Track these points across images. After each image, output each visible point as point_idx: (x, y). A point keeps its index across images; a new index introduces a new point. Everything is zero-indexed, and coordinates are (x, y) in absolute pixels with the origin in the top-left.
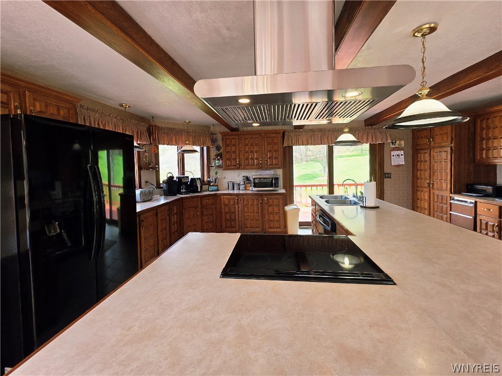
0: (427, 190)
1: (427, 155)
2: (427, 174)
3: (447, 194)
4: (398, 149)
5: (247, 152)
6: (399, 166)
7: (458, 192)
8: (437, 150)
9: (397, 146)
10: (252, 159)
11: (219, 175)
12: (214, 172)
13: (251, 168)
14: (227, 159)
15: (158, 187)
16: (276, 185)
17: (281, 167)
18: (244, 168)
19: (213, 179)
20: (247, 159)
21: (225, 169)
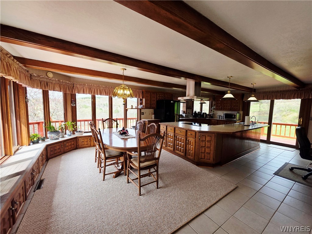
10: (227, 106)
11: (215, 112)
12: (213, 111)
13: (226, 110)
14: (216, 106)
15: (192, 114)
16: (235, 118)
17: (239, 110)
18: (223, 110)
19: (212, 113)
20: (225, 106)
21: (216, 110)
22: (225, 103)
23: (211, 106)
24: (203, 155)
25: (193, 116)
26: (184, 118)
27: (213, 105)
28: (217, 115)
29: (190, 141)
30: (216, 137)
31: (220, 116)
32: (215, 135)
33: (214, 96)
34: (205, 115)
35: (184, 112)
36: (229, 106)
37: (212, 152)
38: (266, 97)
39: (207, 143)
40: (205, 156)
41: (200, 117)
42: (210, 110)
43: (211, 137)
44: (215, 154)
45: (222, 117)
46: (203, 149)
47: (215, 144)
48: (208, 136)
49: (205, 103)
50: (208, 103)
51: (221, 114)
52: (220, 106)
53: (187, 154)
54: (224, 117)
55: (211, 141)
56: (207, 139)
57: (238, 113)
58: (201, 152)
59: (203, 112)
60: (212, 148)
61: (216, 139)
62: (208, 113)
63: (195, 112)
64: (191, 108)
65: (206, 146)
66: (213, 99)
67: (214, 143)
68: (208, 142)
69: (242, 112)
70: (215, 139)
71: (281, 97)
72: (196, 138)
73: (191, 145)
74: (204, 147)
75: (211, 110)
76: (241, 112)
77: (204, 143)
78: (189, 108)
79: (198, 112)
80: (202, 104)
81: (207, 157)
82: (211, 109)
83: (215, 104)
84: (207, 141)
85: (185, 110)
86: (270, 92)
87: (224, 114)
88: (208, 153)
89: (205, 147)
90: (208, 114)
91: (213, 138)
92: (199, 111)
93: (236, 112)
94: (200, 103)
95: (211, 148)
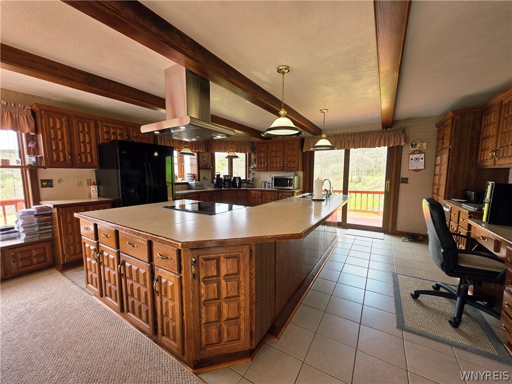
2: (438, 178)
4: (418, 152)
6: (417, 170)
10: (276, 163)
11: (255, 176)
12: (252, 173)
13: (275, 171)
14: (259, 163)
15: (213, 182)
16: (291, 184)
17: (298, 170)
18: (270, 171)
19: (251, 178)
20: (272, 163)
21: (257, 171)
22: (272, 157)
23: (249, 162)
24: (214, 331)
25: (213, 185)
26: (194, 191)
27: (252, 160)
28: (261, 180)
29: (163, 281)
30: (254, 256)
31: (266, 182)
32: (251, 251)
33: (253, 143)
34: (237, 182)
35: (194, 177)
36: (280, 162)
37: (244, 314)
38: (339, 143)
39: (223, 283)
40: (220, 333)
41: (228, 187)
42: (248, 172)
43: (238, 262)
44: (254, 315)
45: (269, 183)
46: (213, 308)
47: (254, 280)
48: (226, 258)
49: (237, 157)
50: (242, 156)
51: (266, 178)
52: (264, 163)
53: (160, 332)
54: (272, 184)
55: (238, 274)
56: (223, 272)
57: (296, 175)
58: (207, 323)
59: (235, 175)
60: (244, 299)
61: (254, 264)
62: (243, 178)
63: (218, 176)
64: (208, 169)
65: (224, 295)
66: (251, 149)
67: (251, 279)
68: (227, 280)
69: (302, 172)
70: (251, 264)
71: (361, 144)
72: (183, 271)
73: (170, 297)
74: (215, 299)
75: (250, 172)
76: (301, 174)
77: (215, 285)
78: (204, 169)
79: (225, 176)
80: (231, 159)
81: (228, 334)
82: (249, 169)
83: (255, 160)
84: (226, 275)
85: (196, 172)
86: (344, 135)
87: (272, 179)
88: (231, 319)
89: (219, 298)
90: (243, 180)
91: (245, 262)
92: (227, 174)
93: (293, 174)
94: (228, 157)
95: (242, 297)
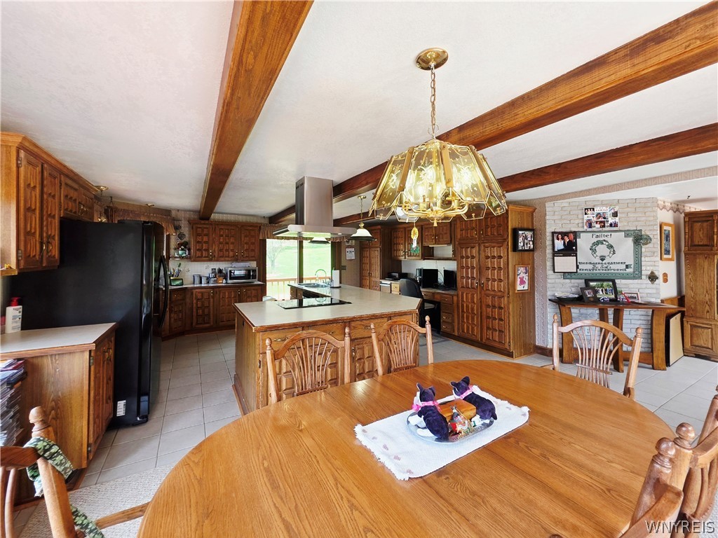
0: (368, 278)
1: (368, 252)
2: (368, 266)
3: (378, 280)
4: (351, 247)
5: (221, 243)
6: (351, 260)
7: (383, 278)
8: (374, 249)
9: (349, 244)
10: (227, 250)
13: (225, 260)
18: (218, 260)
20: (221, 250)
52: (207, 250)
